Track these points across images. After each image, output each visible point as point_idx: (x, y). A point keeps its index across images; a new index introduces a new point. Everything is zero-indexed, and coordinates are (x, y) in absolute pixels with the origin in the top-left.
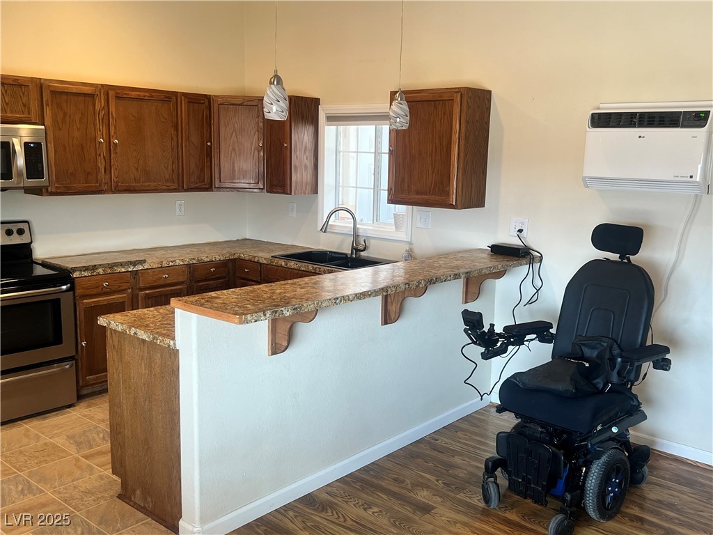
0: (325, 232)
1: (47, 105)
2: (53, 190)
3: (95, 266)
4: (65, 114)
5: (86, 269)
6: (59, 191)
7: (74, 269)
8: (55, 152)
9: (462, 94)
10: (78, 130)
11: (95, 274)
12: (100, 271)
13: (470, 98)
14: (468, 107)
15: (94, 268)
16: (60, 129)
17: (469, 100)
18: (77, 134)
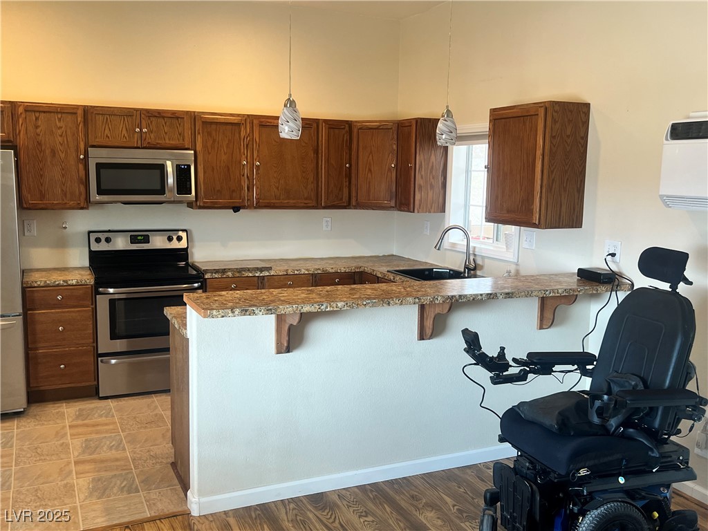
0: (438, 249)
1: (199, 133)
2: (201, 204)
3: (225, 269)
4: (214, 141)
5: (217, 271)
6: (206, 205)
7: (206, 271)
8: (205, 172)
9: (546, 108)
10: (225, 154)
11: (225, 276)
12: (230, 274)
13: (556, 112)
14: (554, 121)
15: (224, 271)
16: (209, 153)
17: (555, 114)
18: (224, 157)
